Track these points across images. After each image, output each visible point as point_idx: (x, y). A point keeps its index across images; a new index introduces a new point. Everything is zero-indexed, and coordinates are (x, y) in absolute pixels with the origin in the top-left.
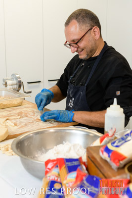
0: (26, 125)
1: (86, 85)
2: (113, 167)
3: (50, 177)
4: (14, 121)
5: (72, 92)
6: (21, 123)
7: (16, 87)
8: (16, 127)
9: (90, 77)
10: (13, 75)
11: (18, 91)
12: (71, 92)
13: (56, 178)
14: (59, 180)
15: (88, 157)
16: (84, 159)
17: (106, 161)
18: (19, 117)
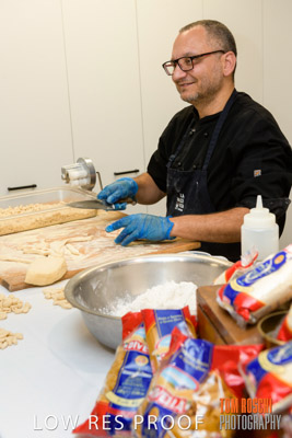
0: (102, 251)
1: (205, 167)
2: (239, 322)
3: (128, 344)
4: (80, 245)
5: (179, 184)
6: (92, 248)
7: (86, 182)
8: (82, 257)
9: (210, 152)
10: (80, 160)
11: (91, 189)
12: (175, 184)
13: (139, 347)
14: (144, 350)
15: (200, 306)
16: (193, 311)
17: (226, 313)
18: (89, 238)
